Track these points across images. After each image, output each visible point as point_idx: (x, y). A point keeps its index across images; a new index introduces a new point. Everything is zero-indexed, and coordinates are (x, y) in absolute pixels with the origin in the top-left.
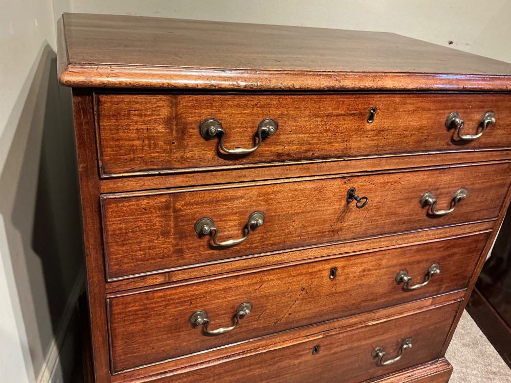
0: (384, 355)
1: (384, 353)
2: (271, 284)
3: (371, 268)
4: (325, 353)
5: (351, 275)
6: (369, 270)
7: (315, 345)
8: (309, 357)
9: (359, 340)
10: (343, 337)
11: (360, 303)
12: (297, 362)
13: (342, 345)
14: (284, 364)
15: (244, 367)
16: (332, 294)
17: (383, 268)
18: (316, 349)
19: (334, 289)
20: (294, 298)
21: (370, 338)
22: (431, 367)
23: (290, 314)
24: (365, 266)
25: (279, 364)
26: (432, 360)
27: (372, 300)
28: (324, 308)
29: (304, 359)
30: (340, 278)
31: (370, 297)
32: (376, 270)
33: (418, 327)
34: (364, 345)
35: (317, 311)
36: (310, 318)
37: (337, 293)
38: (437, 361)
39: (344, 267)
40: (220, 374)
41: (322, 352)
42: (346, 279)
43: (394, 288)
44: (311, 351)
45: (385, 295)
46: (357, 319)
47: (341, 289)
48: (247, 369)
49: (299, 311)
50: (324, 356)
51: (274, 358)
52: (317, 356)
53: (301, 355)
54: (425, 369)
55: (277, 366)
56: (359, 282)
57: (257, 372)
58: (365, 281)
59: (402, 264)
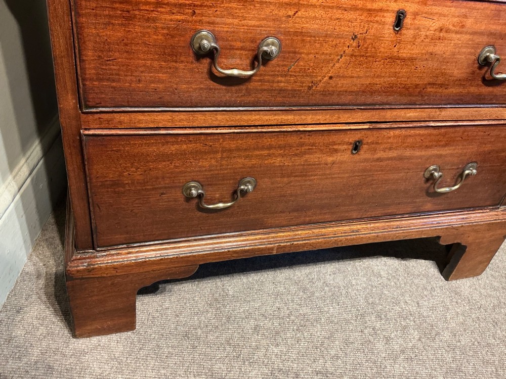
0: (440, 176)
1: (440, 174)
2: (311, 13)
3: (451, 27)
4: (368, 156)
5: (423, 33)
6: (448, 31)
7: (357, 139)
8: (345, 156)
9: (412, 147)
10: (394, 137)
11: (425, 86)
12: (330, 159)
13: (390, 149)
14: (314, 158)
15: (263, 148)
16: (393, 59)
17: (466, 33)
18: (356, 147)
19: (396, 49)
20: (340, 50)
21: (427, 147)
22: (491, 213)
23: (331, 78)
24: (442, 22)
25: (307, 156)
26: (493, 206)
27: (441, 85)
28: (377, 80)
29: (338, 157)
30: (407, 33)
31: (441, 80)
32: (457, 33)
33: (488, 147)
34: (417, 157)
35: (368, 82)
36: (357, 93)
37: (399, 58)
38: (498, 208)
39: (416, 14)
40: (230, 150)
41: (364, 154)
42: (415, 37)
43: (473, 73)
44: (351, 147)
45: (460, 82)
46: (417, 114)
47: (405, 53)
48: (265, 152)
49: (344, 77)
50: (366, 160)
51: (302, 145)
52: (357, 157)
53: (336, 151)
54: (483, 214)
55: (304, 159)
56: (431, 49)
57: (278, 161)
58: (439, 48)
59: (491, 34)
